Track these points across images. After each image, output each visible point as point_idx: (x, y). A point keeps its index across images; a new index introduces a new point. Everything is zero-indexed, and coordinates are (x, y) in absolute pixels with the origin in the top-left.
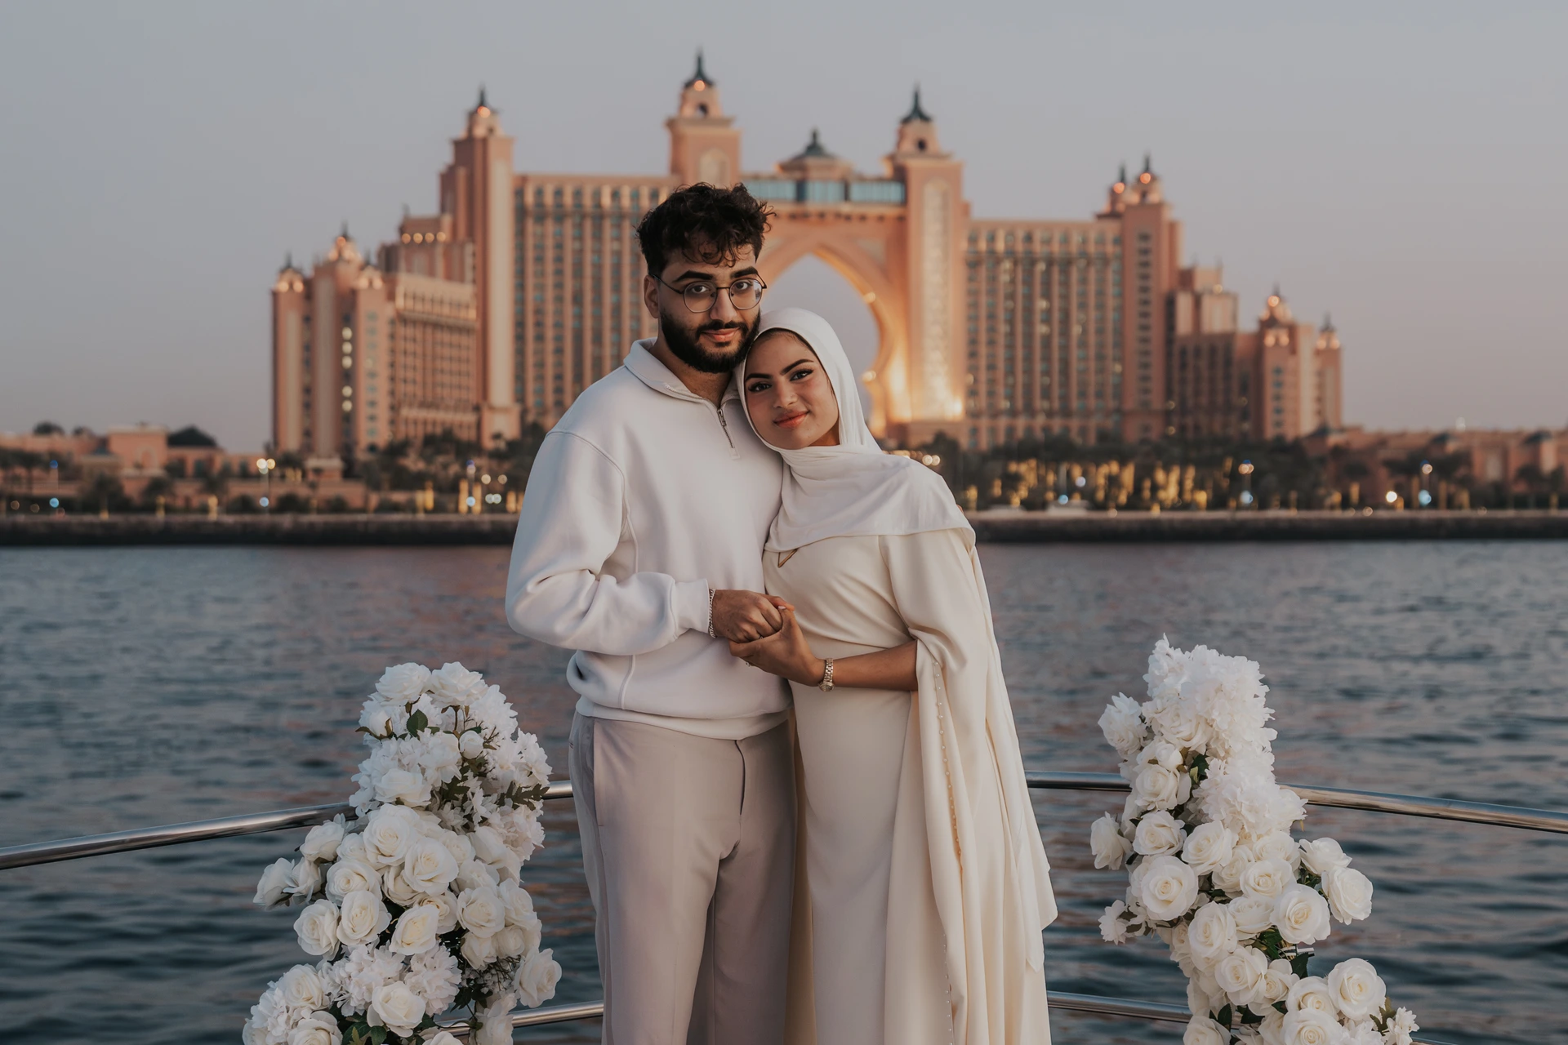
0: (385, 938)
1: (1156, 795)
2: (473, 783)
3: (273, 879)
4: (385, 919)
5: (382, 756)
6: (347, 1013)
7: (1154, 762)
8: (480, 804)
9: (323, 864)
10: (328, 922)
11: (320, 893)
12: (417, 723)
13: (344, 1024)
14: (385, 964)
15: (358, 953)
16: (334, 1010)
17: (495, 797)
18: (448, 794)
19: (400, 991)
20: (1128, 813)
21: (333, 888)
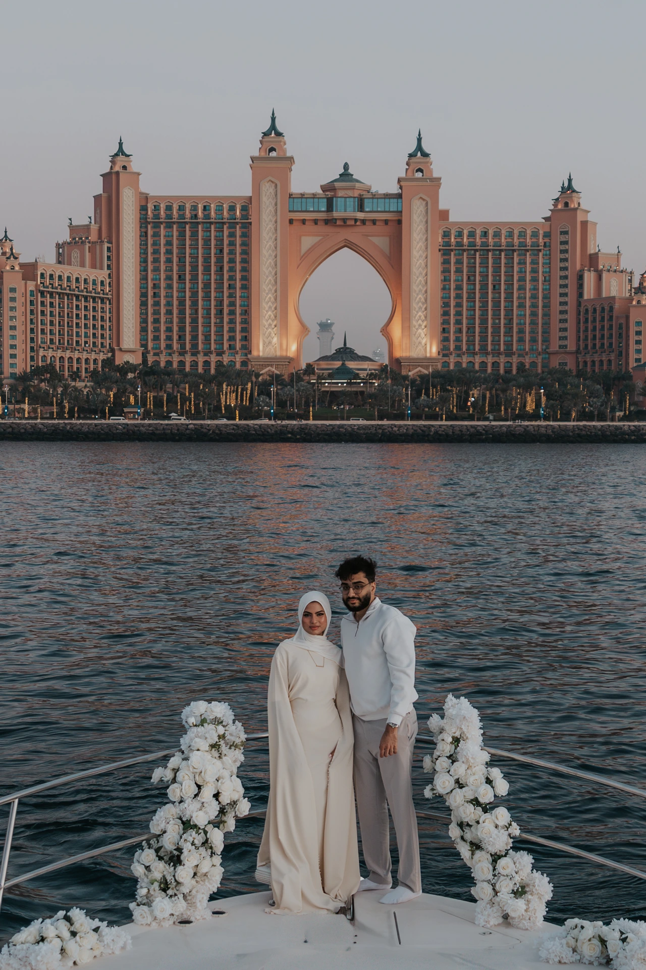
0: (196, 795)
1: (443, 751)
2: (222, 742)
3: (158, 774)
4: (196, 790)
5: (192, 732)
6: (184, 819)
7: (443, 740)
8: (224, 749)
9: (176, 771)
10: (178, 791)
11: (174, 780)
12: (203, 722)
13: (183, 823)
14: (196, 805)
15: (188, 801)
16: (180, 818)
17: (228, 746)
18: (215, 746)
19: (201, 813)
20: (435, 756)
21: (179, 779)
